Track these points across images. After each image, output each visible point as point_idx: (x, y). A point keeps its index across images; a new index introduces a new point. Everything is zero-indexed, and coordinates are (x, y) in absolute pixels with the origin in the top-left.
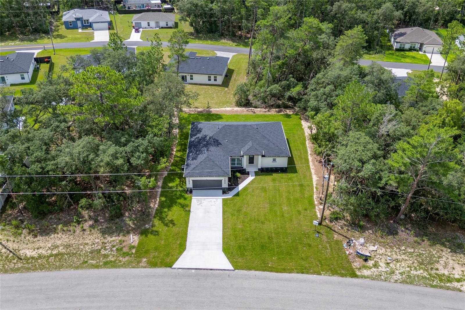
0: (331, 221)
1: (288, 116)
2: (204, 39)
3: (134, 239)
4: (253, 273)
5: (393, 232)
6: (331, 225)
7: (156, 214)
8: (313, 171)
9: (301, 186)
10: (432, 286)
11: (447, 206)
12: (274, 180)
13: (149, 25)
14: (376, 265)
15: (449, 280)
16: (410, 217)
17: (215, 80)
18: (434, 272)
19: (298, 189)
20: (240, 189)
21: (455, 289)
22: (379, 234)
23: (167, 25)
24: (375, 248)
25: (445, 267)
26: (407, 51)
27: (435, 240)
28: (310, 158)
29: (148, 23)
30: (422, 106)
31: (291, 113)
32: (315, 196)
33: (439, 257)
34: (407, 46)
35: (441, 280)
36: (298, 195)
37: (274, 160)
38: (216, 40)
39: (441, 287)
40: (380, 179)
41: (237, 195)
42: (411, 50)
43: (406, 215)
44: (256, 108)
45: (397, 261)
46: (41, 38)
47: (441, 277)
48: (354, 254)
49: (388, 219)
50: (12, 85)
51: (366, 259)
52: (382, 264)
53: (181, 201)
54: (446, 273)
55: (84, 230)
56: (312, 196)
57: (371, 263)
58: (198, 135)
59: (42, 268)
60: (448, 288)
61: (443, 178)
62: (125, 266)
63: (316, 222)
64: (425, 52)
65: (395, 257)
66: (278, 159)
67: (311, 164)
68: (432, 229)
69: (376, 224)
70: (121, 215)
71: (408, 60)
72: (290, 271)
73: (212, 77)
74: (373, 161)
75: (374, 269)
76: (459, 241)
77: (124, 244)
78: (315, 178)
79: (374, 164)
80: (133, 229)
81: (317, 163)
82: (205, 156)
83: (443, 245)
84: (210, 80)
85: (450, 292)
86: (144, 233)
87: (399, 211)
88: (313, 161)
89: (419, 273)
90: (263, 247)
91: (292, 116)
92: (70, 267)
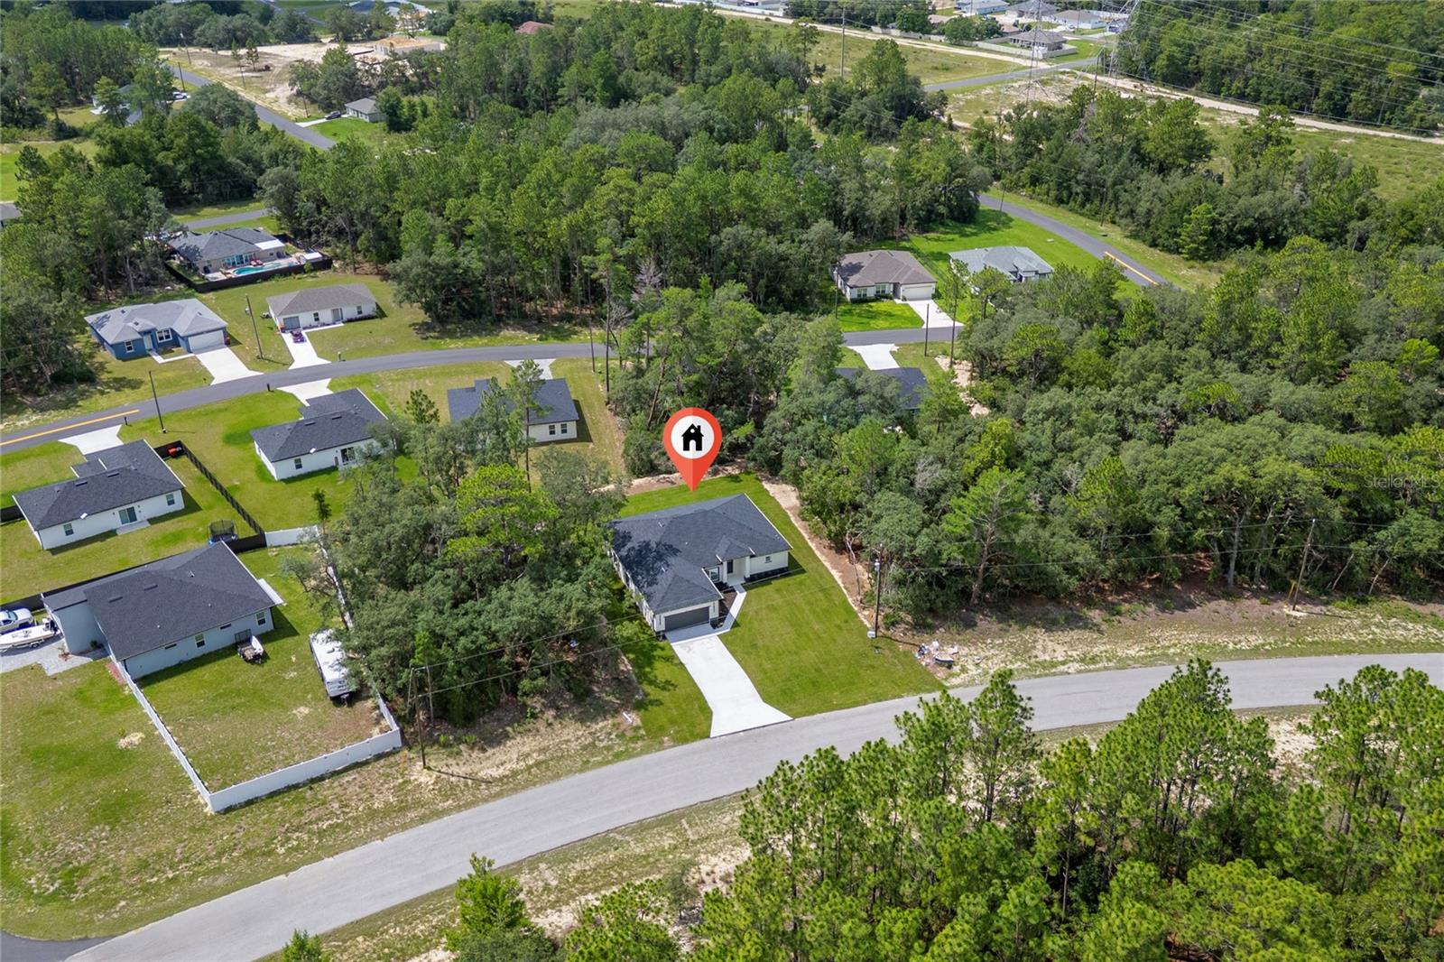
0: (888, 629)
1: (735, 479)
2: (462, 336)
3: (630, 718)
4: (818, 716)
5: (970, 624)
6: (889, 633)
7: (639, 678)
8: (827, 565)
9: (823, 590)
10: (1036, 677)
11: (1028, 571)
12: (778, 590)
13: (317, 319)
14: (964, 670)
15: (1053, 665)
16: (985, 600)
17: (564, 431)
18: (1033, 660)
19: (820, 595)
20: (735, 615)
21: (1062, 673)
22: (954, 630)
23: (360, 313)
24: (955, 649)
25: (1044, 651)
26: (873, 301)
27: (1024, 622)
28: (812, 545)
29: (316, 315)
30: (952, 428)
31: (737, 472)
32: (850, 600)
33: (1035, 641)
34: (871, 293)
35: (1044, 668)
36: (825, 604)
37: (768, 558)
38: (490, 333)
39: (1046, 675)
40: (940, 553)
41: (736, 625)
42: (880, 296)
43: (979, 598)
44: (670, 473)
45: (987, 658)
46: (83, 394)
47: (1043, 664)
48: (933, 663)
49: (960, 608)
50: (152, 521)
51: (950, 665)
52: (970, 666)
53: (658, 653)
54: (1048, 658)
55: (550, 725)
56: (846, 601)
57: (956, 669)
58: (629, 545)
59: (530, 784)
60: (1054, 674)
61: (1014, 536)
62: (642, 752)
63: (871, 633)
64: (905, 299)
65: (982, 654)
66: (773, 557)
67: (818, 553)
68: (1016, 609)
69: (946, 618)
70: (589, 692)
71: (881, 323)
72: (865, 703)
73: (558, 428)
74: (925, 530)
75: (963, 676)
76: (1051, 616)
77: (622, 728)
78: (836, 574)
79: (928, 535)
80: (622, 706)
81: (826, 551)
82: (670, 575)
83: (1035, 625)
84: (552, 433)
85: (1057, 678)
86: (639, 706)
87: (970, 595)
88: (818, 548)
89: (1016, 666)
90: (814, 683)
91: (743, 477)
92: (570, 772)
